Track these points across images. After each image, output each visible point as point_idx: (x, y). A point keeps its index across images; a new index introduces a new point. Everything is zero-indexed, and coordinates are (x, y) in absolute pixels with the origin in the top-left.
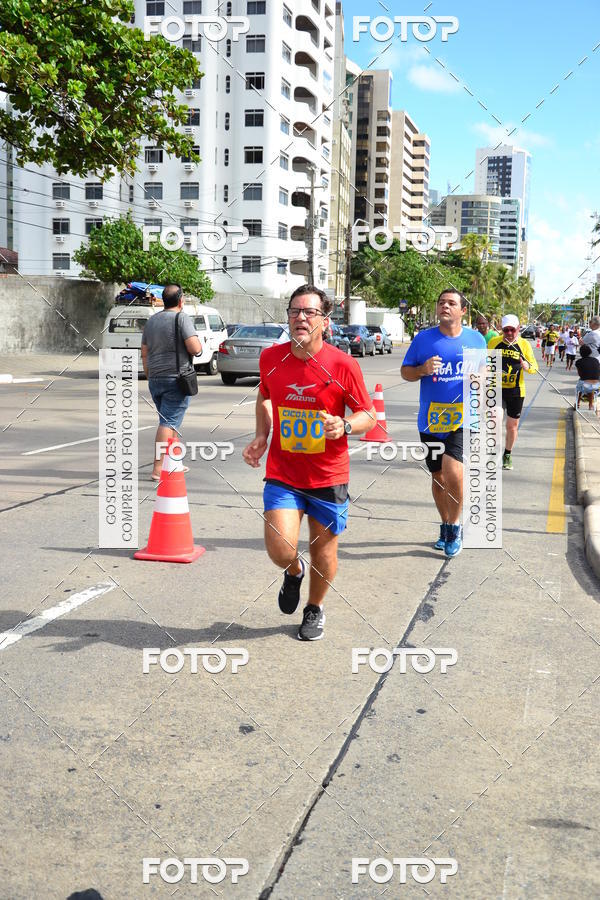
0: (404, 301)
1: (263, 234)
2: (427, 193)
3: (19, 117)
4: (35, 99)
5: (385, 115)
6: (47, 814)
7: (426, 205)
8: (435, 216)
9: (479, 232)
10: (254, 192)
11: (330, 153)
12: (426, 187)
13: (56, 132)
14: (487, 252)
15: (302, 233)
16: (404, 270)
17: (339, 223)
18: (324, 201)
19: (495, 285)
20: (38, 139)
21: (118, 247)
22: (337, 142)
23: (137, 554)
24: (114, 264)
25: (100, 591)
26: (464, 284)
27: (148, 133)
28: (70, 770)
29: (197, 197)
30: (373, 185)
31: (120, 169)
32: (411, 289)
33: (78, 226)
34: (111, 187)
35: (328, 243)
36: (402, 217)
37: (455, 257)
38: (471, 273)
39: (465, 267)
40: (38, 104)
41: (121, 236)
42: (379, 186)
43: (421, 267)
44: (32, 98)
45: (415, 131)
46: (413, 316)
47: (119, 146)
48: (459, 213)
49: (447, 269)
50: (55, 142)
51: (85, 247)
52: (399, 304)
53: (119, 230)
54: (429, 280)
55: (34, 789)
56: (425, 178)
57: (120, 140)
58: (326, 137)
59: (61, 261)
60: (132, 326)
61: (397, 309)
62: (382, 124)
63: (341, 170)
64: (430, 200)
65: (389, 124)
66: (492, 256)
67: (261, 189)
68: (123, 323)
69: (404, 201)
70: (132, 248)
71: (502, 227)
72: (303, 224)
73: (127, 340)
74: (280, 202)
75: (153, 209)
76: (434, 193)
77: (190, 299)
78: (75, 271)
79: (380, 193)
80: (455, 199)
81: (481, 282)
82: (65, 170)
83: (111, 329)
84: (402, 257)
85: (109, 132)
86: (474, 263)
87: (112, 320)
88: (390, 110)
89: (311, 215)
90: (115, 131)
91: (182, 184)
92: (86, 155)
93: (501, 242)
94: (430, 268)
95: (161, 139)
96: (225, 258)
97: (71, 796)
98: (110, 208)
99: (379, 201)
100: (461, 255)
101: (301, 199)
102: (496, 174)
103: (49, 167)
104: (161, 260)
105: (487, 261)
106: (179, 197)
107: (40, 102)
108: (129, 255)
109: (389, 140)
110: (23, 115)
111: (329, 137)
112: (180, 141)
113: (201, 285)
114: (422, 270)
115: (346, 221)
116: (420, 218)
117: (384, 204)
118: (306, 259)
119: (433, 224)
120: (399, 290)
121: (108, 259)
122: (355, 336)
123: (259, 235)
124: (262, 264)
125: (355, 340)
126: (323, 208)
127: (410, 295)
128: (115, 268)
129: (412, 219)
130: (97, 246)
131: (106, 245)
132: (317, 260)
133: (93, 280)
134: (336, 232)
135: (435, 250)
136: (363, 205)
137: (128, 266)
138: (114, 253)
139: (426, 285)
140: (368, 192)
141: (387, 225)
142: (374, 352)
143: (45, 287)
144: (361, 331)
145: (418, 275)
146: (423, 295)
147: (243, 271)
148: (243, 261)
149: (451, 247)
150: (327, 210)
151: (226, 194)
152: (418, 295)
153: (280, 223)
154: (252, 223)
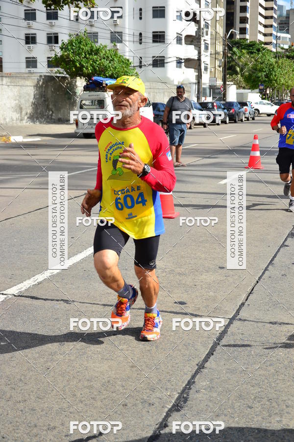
0: (262, 85)
1: (166, 42)
2: (276, 8)
7: (276, 16)
8: (282, 24)
10: (160, 12)
12: (276, 3)
15: (192, 40)
16: (261, 63)
21: (79, 54)
24: (78, 65)
29: (122, 17)
30: (239, 4)
32: (267, 76)
35: (209, 46)
36: (259, 25)
41: (82, 47)
42: (243, 4)
43: (273, 60)
49: (291, 62)
51: (57, 54)
52: (259, 87)
54: (279, 69)
60: (94, 105)
61: (257, 90)
64: (278, 13)
67: (164, 10)
68: (87, 103)
69: (260, 14)
72: (194, 34)
74: (177, 19)
75: (91, 26)
76: (280, 8)
79: (244, 9)
83: (81, 107)
87: (81, 101)
89: (199, 28)
94: (280, 62)
96: (141, 58)
99: (243, 15)
108: (87, 58)
114: (274, 64)
115: (221, 30)
116: (271, 26)
117: (246, 17)
118: (196, 58)
119: (280, 30)
120: (259, 77)
121: (74, 61)
122: (231, 109)
123: (164, 42)
124: (165, 62)
125: (231, 111)
126: (205, 22)
127: (266, 81)
128: (78, 67)
129: (265, 26)
130: (66, 53)
131: (72, 53)
132: (203, 59)
133: (63, 75)
134: (215, 38)
135: (282, 48)
136: (232, 18)
137: (87, 66)
138: (78, 58)
139: (277, 74)
140: (234, 9)
141: (248, 31)
142: (244, 119)
143: (34, 81)
144: (235, 106)
145: (271, 67)
146: (275, 80)
147: (153, 67)
148: (153, 60)
149: (292, 46)
150: (208, 24)
151: (141, 14)
152: (272, 80)
153: (177, 33)
154: (159, 34)
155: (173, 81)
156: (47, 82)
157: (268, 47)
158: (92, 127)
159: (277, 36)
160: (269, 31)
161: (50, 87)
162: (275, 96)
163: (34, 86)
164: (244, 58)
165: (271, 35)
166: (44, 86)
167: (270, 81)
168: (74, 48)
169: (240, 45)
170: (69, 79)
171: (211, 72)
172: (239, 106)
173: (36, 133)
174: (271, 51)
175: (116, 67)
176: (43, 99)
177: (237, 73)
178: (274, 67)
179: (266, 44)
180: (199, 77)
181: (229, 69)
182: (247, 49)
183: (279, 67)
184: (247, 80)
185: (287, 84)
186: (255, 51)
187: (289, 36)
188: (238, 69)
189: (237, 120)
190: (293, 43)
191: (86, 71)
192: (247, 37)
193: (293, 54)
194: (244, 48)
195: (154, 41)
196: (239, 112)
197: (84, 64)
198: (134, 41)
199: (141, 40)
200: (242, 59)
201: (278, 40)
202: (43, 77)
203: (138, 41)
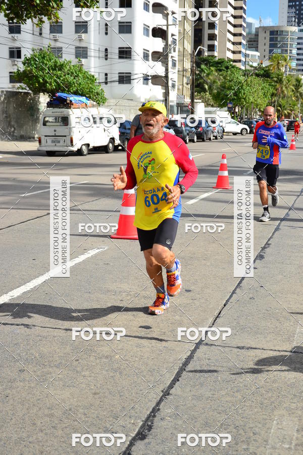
0: (230, 103)
2: (245, 25)
7: (244, 34)
8: (251, 41)
9: (282, 53)
10: (126, 28)
12: (244, 21)
14: (288, 67)
15: (159, 56)
16: (230, 81)
17: (184, 48)
18: (174, 33)
19: (293, 91)
21: (43, 70)
24: (41, 81)
26: (272, 90)
29: (87, 32)
32: (235, 94)
35: (177, 62)
36: (228, 43)
37: (265, 71)
38: (276, 82)
39: (272, 78)
41: (45, 62)
43: (242, 78)
46: (236, 113)
48: (268, 39)
49: (260, 80)
51: (20, 69)
52: (227, 105)
53: (44, 58)
54: (248, 88)
56: (243, 15)
60: (58, 122)
61: (226, 109)
64: (247, 30)
66: (291, 70)
67: (131, 26)
68: (51, 119)
69: (229, 31)
71: (298, 49)
72: (161, 51)
73: (55, 131)
74: (144, 34)
75: (55, 40)
76: (249, 25)
79: (212, 26)
80: (265, 29)
81: (284, 88)
83: (45, 124)
84: (229, 72)
86: (279, 75)
87: (44, 118)
89: (167, 45)
91: (76, 23)
93: (298, 60)
94: (249, 80)
96: (106, 75)
98: (26, 41)
99: (211, 32)
100: (269, 70)
101: (159, 33)
102: (294, 10)
105: (288, 73)
106: (74, 32)
108: (51, 74)
113: (98, 94)
114: (243, 82)
115: (189, 47)
116: (240, 43)
117: (214, 34)
118: (163, 74)
119: (249, 47)
120: (227, 95)
121: (37, 77)
123: (131, 58)
124: (132, 78)
125: (199, 130)
126: (173, 38)
127: (234, 99)
128: (41, 83)
129: (234, 44)
130: (29, 68)
131: (35, 68)
132: (170, 76)
133: (26, 91)
134: (182, 55)
135: (251, 66)
136: (200, 35)
137: (51, 82)
138: (41, 73)
139: (246, 92)
140: (203, 26)
141: (217, 49)
142: (212, 138)
145: (240, 85)
146: (244, 99)
147: (119, 83)
148: (119, 76)
149: (262, 64)
150: (176, 40)
151: (107, 29)
152: (240, 98)
153: (144, 49)
154: (125, 49)
155: (140, 98)
156: (8, 97)
157: (238, 65)
158: (56, 145)
159: (245, 54)
160: (237, 48)
161: (12, 103)
162: (244, 115)
164: (213, 76)
165: (240, 52)
166: (6, 101)
167: (239, 99)
169: (208, 62)
170: (32, 95)
171: (178, 89)
174: (240, 69)
175: (80, 83)
176: (5, 115)
177: (205, 91)
178: (243, 85)
179: (235, 61)
180: (166, 94)
181: (197, 87)
182: (215, 66)
183: (248, 85)
184: (215, 98)
185: (256, 102)
186: (223, 68)
187: (258, 54)
188: (206, 87)
189: (205, 139)
190: (262, 61)
191: (50, 87)
192: (216, 54)
193: (262, 72)
194: (212, 66)
195: (120, 57)
196: (208, 131)
197: (48, 80)
198: (99, 57)
199: (107, 55)
200: (210, 77)
201: (247, 58)
202: (5, 93)
203: (104, 56)
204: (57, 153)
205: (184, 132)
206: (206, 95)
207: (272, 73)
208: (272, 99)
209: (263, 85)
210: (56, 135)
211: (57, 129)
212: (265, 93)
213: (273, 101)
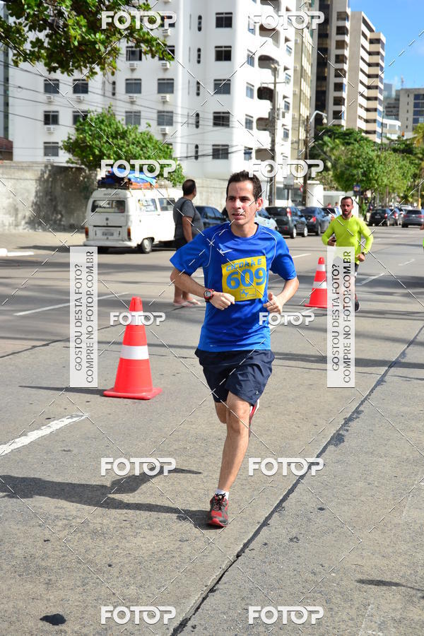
0: (357, 185)
1: (231, 126)
2: (381, 86)
3: (15, 23)
4: (28, 8)
5: (344, 16)
6: (27, 568)
7: (381, 97)
8: (389, 107)
10: (223, 87)
11: (293, 51)
12: (381, 81)
13: (47, 36)
15: (267, 124)
16: (358, 157)
17: (300, 115)
18: (286, 95)
20: (31, 42)
21: (100, 137)
22: (299, 41)
23: (105, 392)
24: (97, 152)
25: (74, 419)
26: (413, 170)
27: (126, 36)
28: (45, 541)
29: (172, 92)
30: (333, 80)
31: (102, 69)
32: (364, 174)
33: (66, 118)
34: (96, 84)
35: (290, 133)
36: (359, 108)
37: (407, 145)
39: (416, 154)
40: (32, 13)
41: (103, 127)
42: (338, 80)
43: (373, 154)
44: (26, 6)
45: (371, 30)
46: (367, 199)
47: (102, 49)
48: (412, 104)
49: (398, 156)
50: (46, 45)
51: (71, 137)
52: (353, 188)
53: (102, 122)
54: (381, 166)
55: (18, 552)
56: (380, 73)
57: (103, 42)
58: (289, 37)
59: (51, 149)
60: (112, 207)
62: (340, 23)
63: (302, 67)
64: (386, 93)
65: (348, 24)
67: (229, 84)
68: (102, 203)
69: (361, 94)
70: (113, 138)
72: (267, 117)
73: (107, 219)
74: (247, 95)
75: (132, 103)
76: (388, 87)
77: (163, 183)
78: (63, 158)
79: (339, 87)
80: (408, 92)
82: (54, 69)
83: (93, 210)
84: (357, 145)
85: (93, 36)
87: (94, 202)
88: (349, 11)
89: (274, 108)
90: (98, 35)
91: (159, 80)
92: (73, 56)
94: (383, 156)
95: (138, 42)
96: (197, 147)
97: (45, 557)
98: (94, 103)
99: (337, 94)
100: (412, 143)
101: (266, 93)
103: (40, 67)
104: (139, 149)
106: (156, 92)
107: (33, 10)
108: (110, 144)
109: (347, 39)
110: (17, 21)
111: (292, 36)
112: (155, 43)
114: (375, 158)
115: (307, 111)
116: (375, 110)
117: (342, 97)
118: (268, 146)
119: (387, 115)
120: (353, 176)
121: (91, 147)
122: (311, 217)
123: (228, 126)
124: (229, 151)
125: (312, 220)
126: (285, 101)
127: (363, 181)
128: (98, 155)
129: (368, 110)
130: (81, 136)
131: (90, 135)
132: (278, 149)
133: (78, 166)
134: (297, 121)
135: (388, 139)
136: (323, 98)
137: (109, 154)
138: (97, 142)
139: (378, 171)
140: (327, 86)
141: (345, 116)
143: (36, 172)
144: (316, 213)
145: (371, 162)
146: (375, 180)
147: (214, 158)
148: (214, 149)
149: (403, 136)
150: (289, 103)
151: (198, 89)
152: (371, 180)
153: (246, 115)
154: (222, 115)
156: (54, 174)
157: (371, 137)
158: (107, 238)
159: (382, 124)
160: (371, 115)
161: (59, 181)
162: (378, 201)
163: (36, 180)
164: (339, 151)
165: (375, 121)
166: (51, 179)
167: (369, 180)
168: (93, 129)
169: (332, 133)
170: (87, 172)
172: (323, 213)
173: (32, 245)
174: (375, 142)
176: (49, 197)
178: (374, 163)
179: (367, 132)
182: (342, 139)
183: (381, 162)
184: (338, 178)
185: (391, 185)
186: (352, 141)
187: (398, 123)
188: (329, 164)
189: (319, 232)
190: (403, 133)
192: (343, 122)
193: (402, 147)
194: (338, 138)
195: (215, 124)
196: (323, 222)
197: (105, 152)
198: (188, 124)
199: (198, 122)
200: (335, 151)
201: (384, 129)
202: (50, 168)
203: (194, 123)
204: (110, 249)
205: (290, 222)
206: (329, 175)
207: (416, 148)
208: (414, 181)
209: (402, 163)
210: (109, 225)
211: (111, 216)
212: (404, 173)
213: (416, 183)
